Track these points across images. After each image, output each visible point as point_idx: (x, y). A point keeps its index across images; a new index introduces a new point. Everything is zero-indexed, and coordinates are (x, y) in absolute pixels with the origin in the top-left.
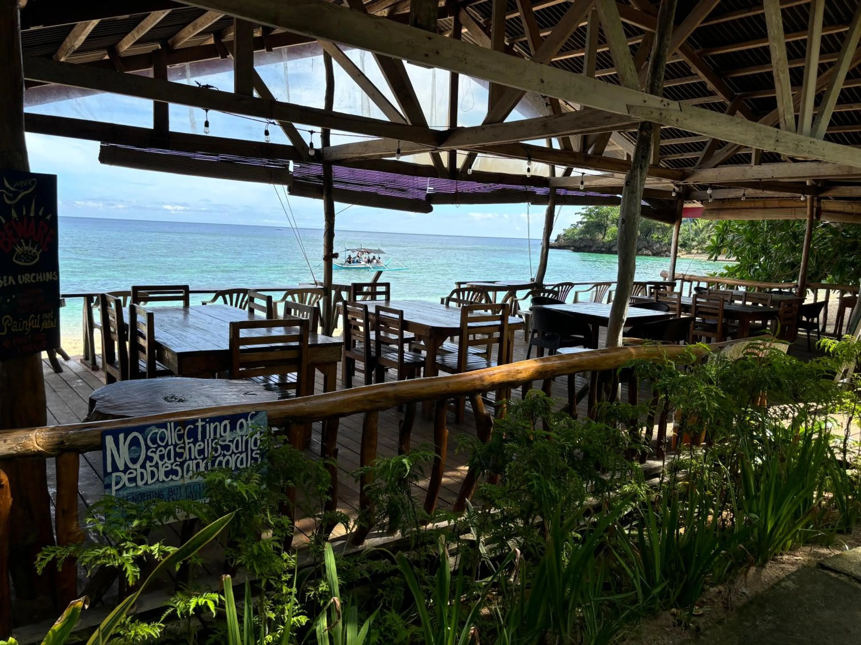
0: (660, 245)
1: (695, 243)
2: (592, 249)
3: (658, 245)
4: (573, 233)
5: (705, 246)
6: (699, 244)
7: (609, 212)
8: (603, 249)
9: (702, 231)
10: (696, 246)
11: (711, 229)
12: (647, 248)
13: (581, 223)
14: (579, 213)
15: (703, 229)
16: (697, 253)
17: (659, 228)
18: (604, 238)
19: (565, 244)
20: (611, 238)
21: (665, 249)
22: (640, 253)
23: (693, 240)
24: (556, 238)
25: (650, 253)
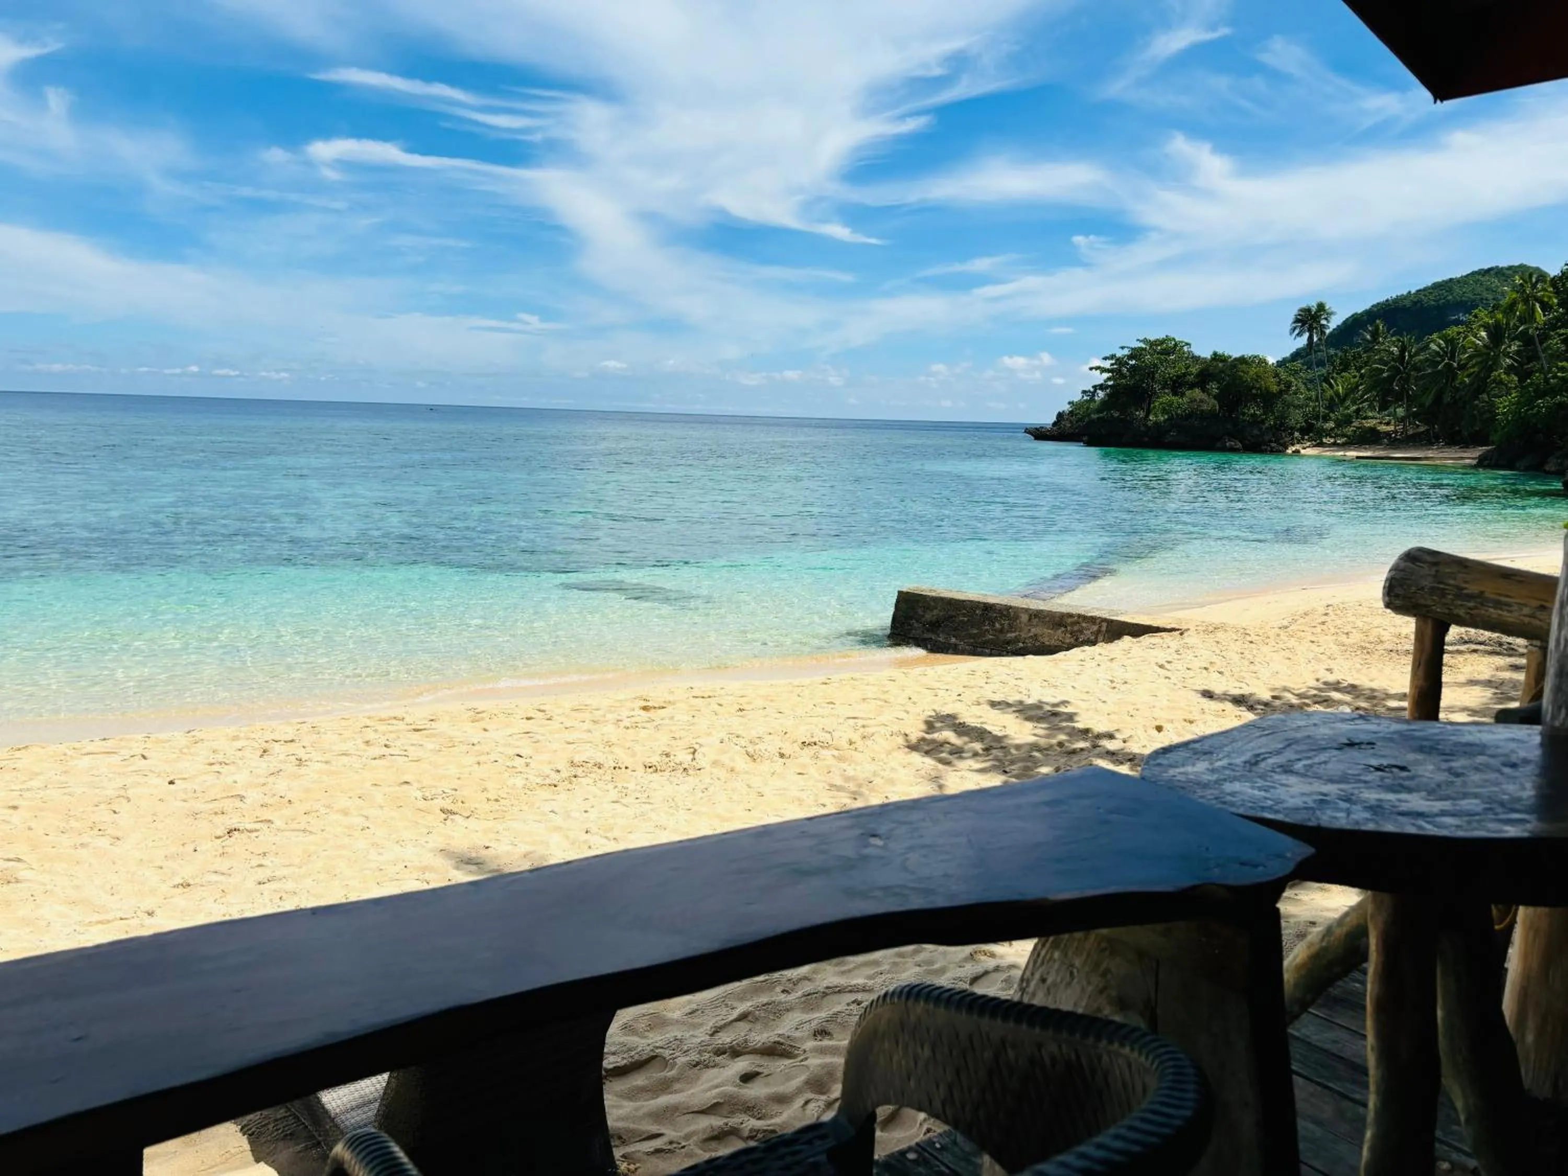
1: (1331, 424)
2: (1125, 440)
3: (1255, 430)
4: (1088, 408)
5: (1350, 430)
6: (1339, 424)
7: (1155, 366)
8: (1145, 440)
9: (1343, 400)
10: (1332, 430)
11: (1362, 396)
12: (1232, 436)
13: (1102, 387)
14: (1097, 368)
15: (1346, 396)
16: (1335, 444)
17: (1256, 395)
18: (1147, 416)
19: (1073, 432)
20: (1159, 418)
21: (1268, 438)
22: (1219, 445)
23: (1326, 419)
24: (1054, 419)
25: (1239, 445)
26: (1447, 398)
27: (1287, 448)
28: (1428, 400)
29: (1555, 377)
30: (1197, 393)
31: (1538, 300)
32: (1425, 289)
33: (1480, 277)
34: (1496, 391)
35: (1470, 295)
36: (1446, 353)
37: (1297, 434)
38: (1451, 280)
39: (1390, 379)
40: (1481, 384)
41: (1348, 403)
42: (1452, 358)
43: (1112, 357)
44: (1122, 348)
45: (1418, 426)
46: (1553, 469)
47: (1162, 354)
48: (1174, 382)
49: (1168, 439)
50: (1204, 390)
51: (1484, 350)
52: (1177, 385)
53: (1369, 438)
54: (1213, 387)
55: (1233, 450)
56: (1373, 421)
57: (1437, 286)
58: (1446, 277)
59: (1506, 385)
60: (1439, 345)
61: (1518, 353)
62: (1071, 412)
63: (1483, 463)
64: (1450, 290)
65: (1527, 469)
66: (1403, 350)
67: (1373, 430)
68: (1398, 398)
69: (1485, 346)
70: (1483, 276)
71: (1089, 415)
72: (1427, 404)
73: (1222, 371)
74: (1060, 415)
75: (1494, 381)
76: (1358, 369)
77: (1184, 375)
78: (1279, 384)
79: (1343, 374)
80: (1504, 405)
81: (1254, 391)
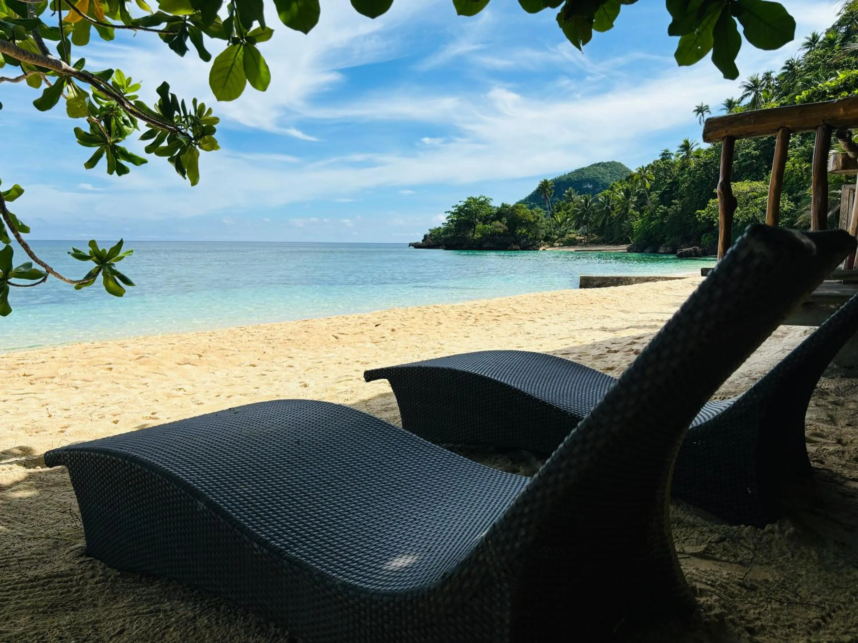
0: (527, 240)
1: (556, 237)
2: (464, 247)
3: (525, 240)
4: (439, 232)
5: (565, 239)
6: (560, 237)
7: (476, 210)
8: (474, 246)
9: (561, 225)
10: (557, 239)
11: (569, 223)
12: (515, 243)
14: (449, 212)
15: (562, 223)
16: (560, 246)
18: (473, 235)
19: (433, 244)
20: (480, 236)
21: (531, 243)
22: (509, 248)
23: (554, 234)
24: (423, 238)
25: (519, 248)
26: (607, 222)
27: (539, 248)
28: (600, 224)
29: (658, 212)
30: (498, 223)
31: (645, 177)
32: (572, 173)
33: (595, 167)
34: (631, 219)
35: (592, 176)
36: (605, 202)
37: (542, 242)
38: (583, 168)
39: (581, 215)
40: (624, 216)
41: (563, 226)
42: (608, 204)
43: (456, 206)
44: (460, 202)
45: (594, 237)
46: (663, 252)
47: (480, 204)
48: (485, 217)
49: (485, 246)
50: (501, 222)
51: (622, 201)
52: (486, 220)
53: (571, 243)
54: (504, 219)
55: (516, 250)
56: (574, 235)
57: (577, 171)
58: (581, 167)
59: (635, 216)
60: (602, 199)
61: (637, 202)
62: (431, 234)
63: (629, 250)
64: (583, 174)
65: (650, 252)
66: (586, 201)
67: (574, 239)
68: (585, 223)
69: (623, 199)
70: (597, 166)
71: (441, 236)
72: (599, 226)
73: (508, 212)
74: (425, 236)
75: (630, 215)
76: (566, 210)
77: (490, 214)
78: (534, 218)
79: (559, 213)
80: (637, 224)
81: (524, 222)
